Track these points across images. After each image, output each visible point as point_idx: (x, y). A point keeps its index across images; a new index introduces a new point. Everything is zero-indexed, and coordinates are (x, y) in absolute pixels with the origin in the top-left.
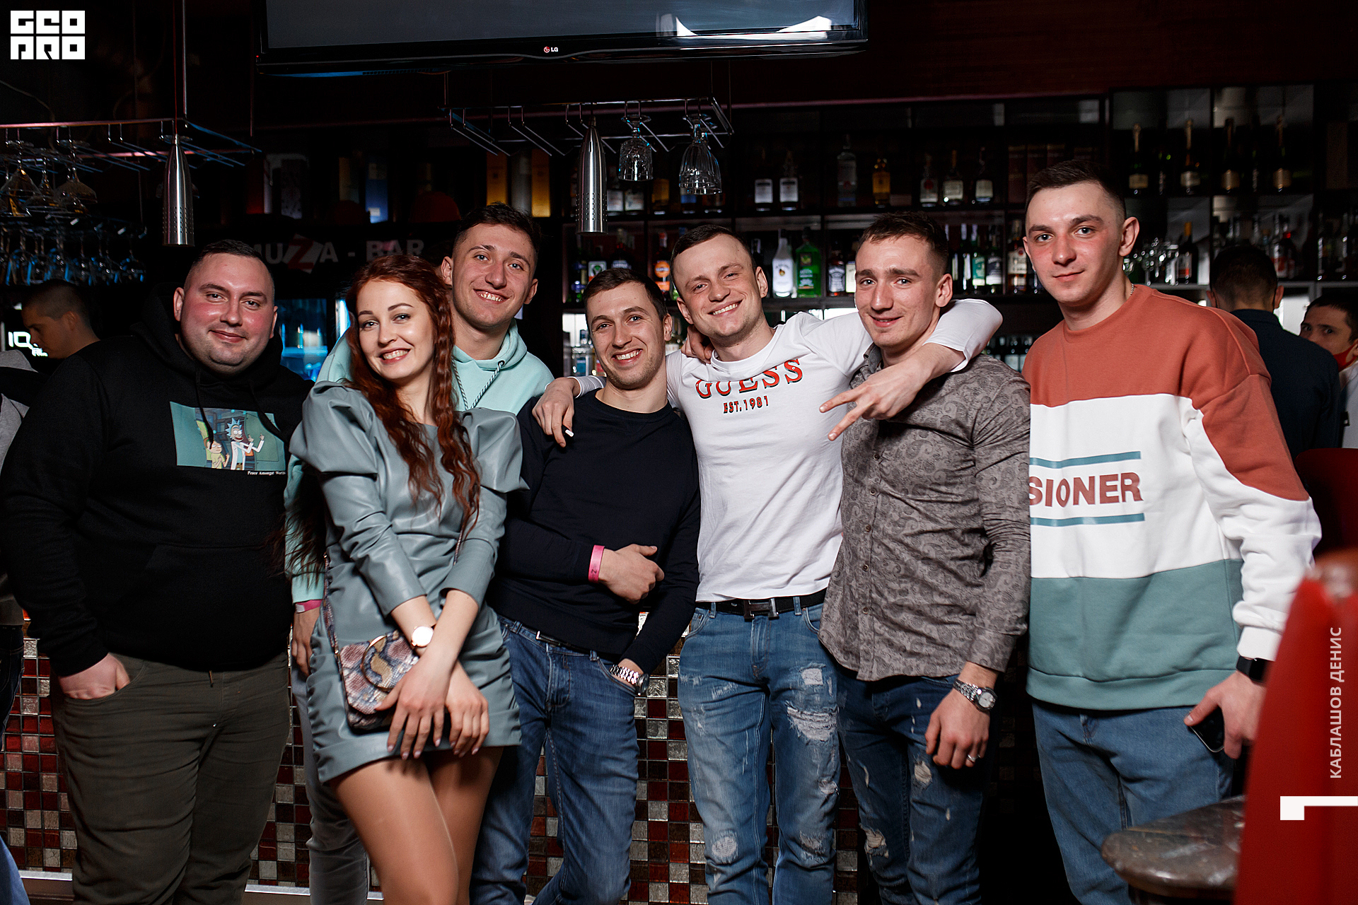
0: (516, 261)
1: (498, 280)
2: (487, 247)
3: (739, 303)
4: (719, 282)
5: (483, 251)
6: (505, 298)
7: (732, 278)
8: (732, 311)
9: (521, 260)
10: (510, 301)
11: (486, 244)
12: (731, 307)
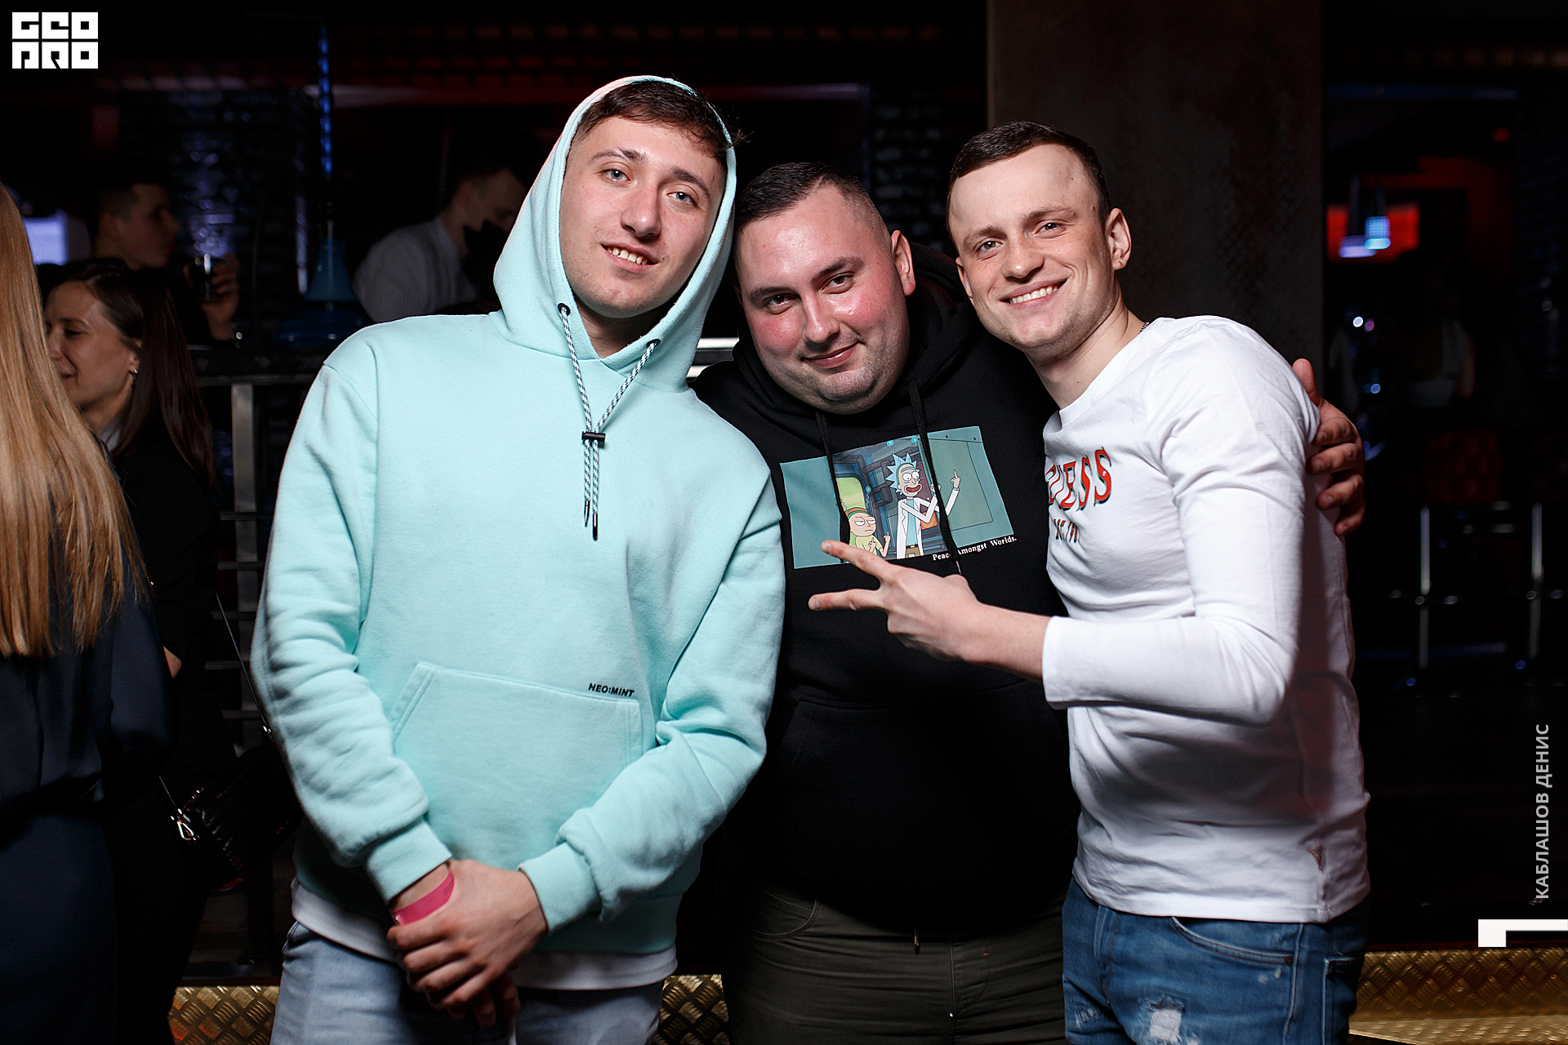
0: (683, 187)
1: (644, 221)
2: (631, 155)
3: (1059, 284)
4: (1024, 243)
5: (619, 163)
6: (650, 261)
7: (1051, 232)
8: (1046, 298)
9: (695, 186)
10: (660, 269)
11: (629, 147)
12: (1042, 292)
